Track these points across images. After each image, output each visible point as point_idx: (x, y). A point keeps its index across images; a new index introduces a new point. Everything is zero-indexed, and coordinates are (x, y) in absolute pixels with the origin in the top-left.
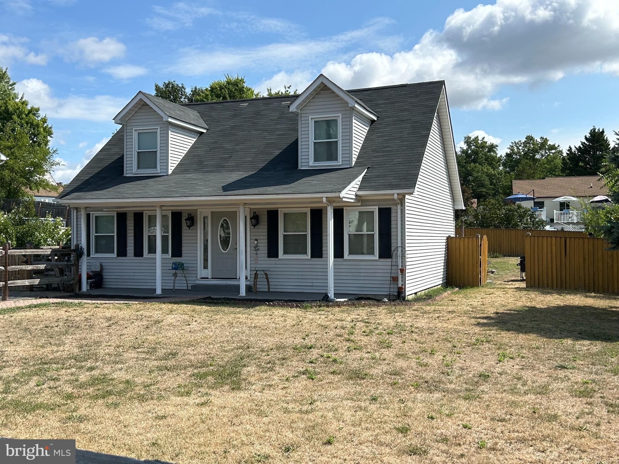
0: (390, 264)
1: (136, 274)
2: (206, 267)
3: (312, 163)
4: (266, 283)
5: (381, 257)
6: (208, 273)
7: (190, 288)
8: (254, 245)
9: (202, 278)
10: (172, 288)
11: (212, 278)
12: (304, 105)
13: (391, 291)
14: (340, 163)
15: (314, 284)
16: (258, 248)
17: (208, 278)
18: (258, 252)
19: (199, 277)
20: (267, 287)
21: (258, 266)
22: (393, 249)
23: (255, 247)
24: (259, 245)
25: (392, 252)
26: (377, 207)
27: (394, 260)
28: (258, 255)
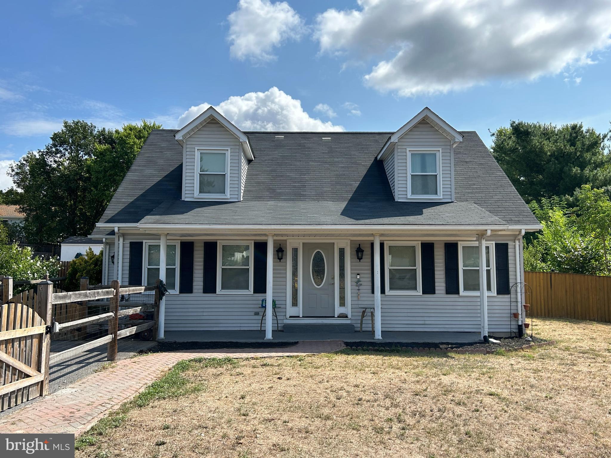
0: (509, 300)
1: (205, 314)
2: (295, 303)
3: (409, 196)
4: (371, 322)
5: (499, 293)
6: (299, 311)
7: (279, 329)
8: (356, 280)
9: (290, 317)
10: (259, 329)
11: (303, 317)
12: (401, 138)
13: (513, 328)
14: (441, 197)
15: (427, 322)
16: (360, 283)
17: (299, 317)
18: (361, 288)
19: (288, 316)
20: (371, 326)
21: (360, 302)
22: (511, 285)
23: (357, 282)
24: (361, 279)
25: (510, 287)
26: (494, 243)
27: (513, 296)
28: (361, 291)
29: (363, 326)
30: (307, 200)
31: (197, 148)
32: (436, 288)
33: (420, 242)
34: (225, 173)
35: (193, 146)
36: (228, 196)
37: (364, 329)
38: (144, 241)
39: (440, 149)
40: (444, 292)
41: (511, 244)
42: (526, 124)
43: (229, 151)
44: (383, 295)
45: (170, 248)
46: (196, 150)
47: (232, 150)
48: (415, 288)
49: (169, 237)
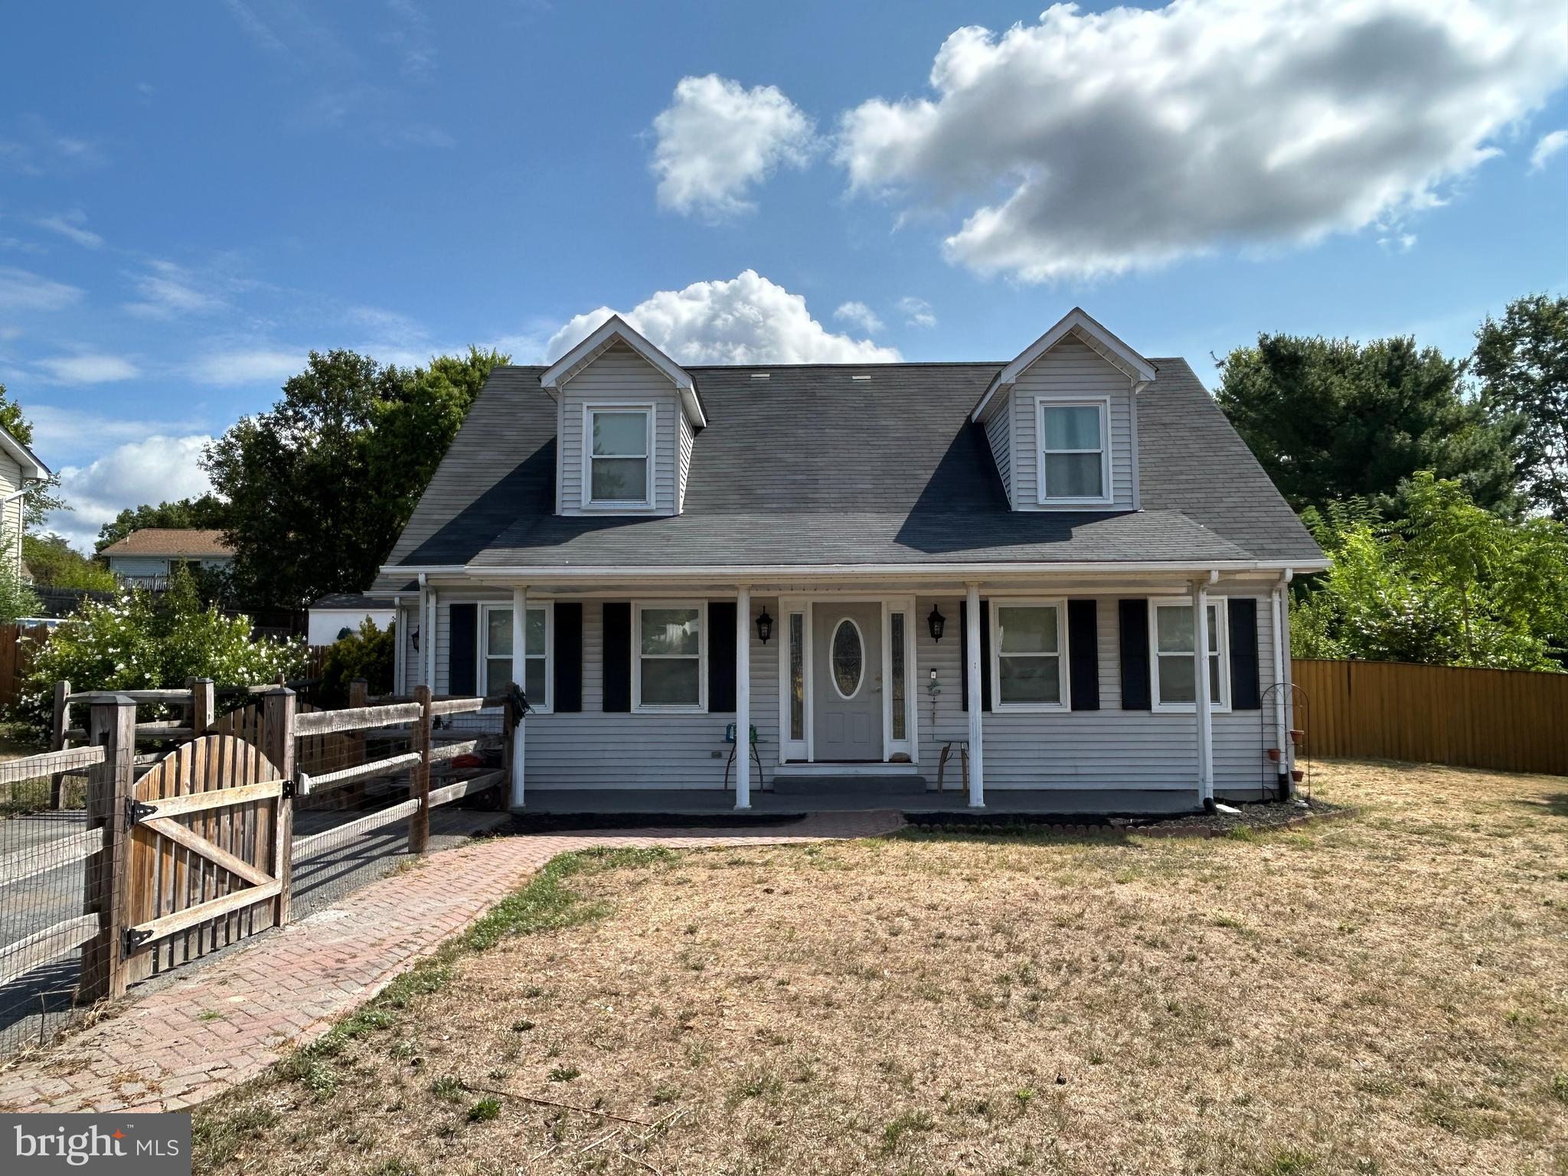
0: (1258, 721)
1: (607, 755)
2: (797, 733)
3: (1042, 499)
4: (960, 771)
5: (1236, 706)
6: (806, 748)
7: (765, 786)
8: (928, 682)
9: (788, 761)
10: (722, 786)
11: (816, 761)
12: (1022, 375)
13: (1267, 782)
14: (1111, 501)
15: (1081, 771)
16: (938, 688)
17: (806, 761)
18: (938, 698)
19: (783, 760)
20: (961, 778)
21: (937, 730)
22: (1263, 688)
23: (930, 688)
24: (940, 681)
25: (1261, 694)
26: (1225, 598)
27: (1267, 712)
28: (938, 706)
29: (945, 779)
30: (821, 510)
31: (586, 404)
32: (1102, 697)
33: (1066, 599)
34: (644, 456)
35: (578, 400)
36: (652, 504)
37: (945, 786)
38: (480, 603)
39: (1108, 398)
40: (1118, 704)
41: (1262, 602)
42: (1293, 341)
43: (654, 409)
44: (987, 714)
45: (533, 618)
46: (585, 409)
47: (661, 408)
48: (1056, 698)
49: (530, 594)
